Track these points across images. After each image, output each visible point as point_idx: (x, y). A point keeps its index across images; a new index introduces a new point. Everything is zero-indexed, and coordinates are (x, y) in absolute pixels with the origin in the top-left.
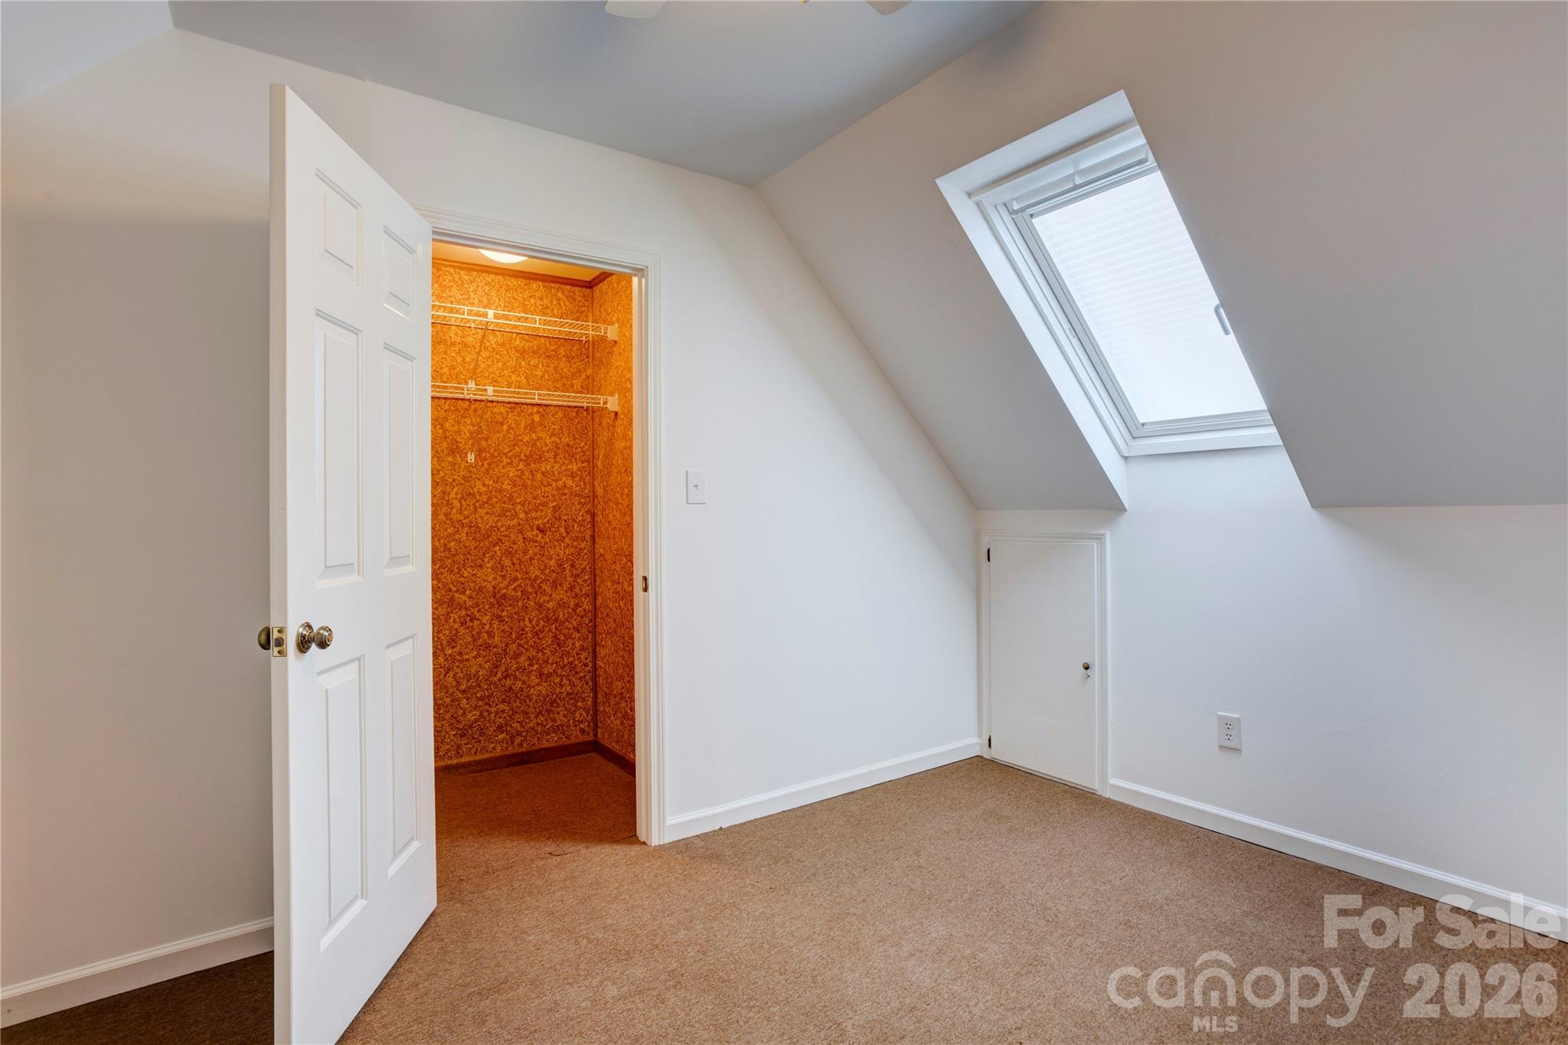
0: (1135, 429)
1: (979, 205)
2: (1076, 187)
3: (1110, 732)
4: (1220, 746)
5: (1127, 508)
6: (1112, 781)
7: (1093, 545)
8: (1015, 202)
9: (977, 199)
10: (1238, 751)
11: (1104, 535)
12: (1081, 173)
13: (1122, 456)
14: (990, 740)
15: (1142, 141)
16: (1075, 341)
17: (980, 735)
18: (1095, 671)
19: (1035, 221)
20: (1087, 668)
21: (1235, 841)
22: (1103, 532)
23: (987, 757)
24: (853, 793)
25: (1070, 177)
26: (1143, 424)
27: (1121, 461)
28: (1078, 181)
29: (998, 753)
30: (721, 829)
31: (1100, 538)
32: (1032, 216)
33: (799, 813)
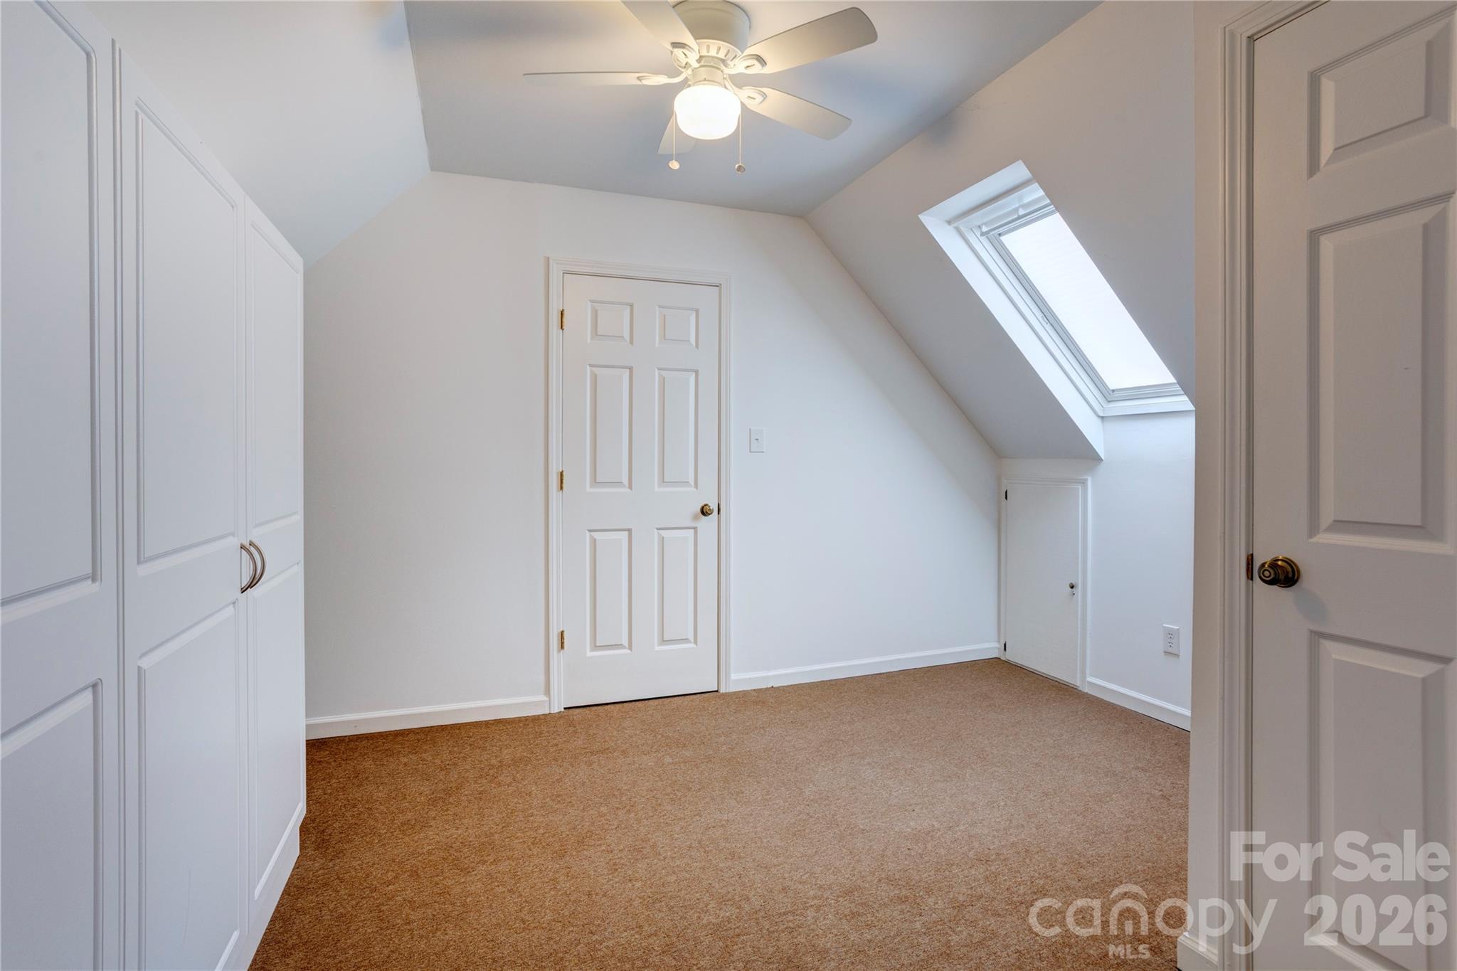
0: (1109, 395)
1: (958, 230)
2: (1020, 217)
3: (1088, 639)
4: (1165, 652)
5: (1103, 458)
6: (1089, 679)
7: (1078, 488)
8: (984, 226)
9: (956, 225)
10: (1177, 655)
11: (1086, 480)
12: (1023, 206)
13: (1099, 416)
14: (1005, 645)
15: (1041, 193)
16: (1048, 327)
17: (999, 642)
18: (1079, 590)
19: (1003, 238)
20: (1072, 587)
21: (1171, 727)
22: (1086, 477)
23: (1004, 659)
24: (881, 674)
25: (1016, 210)
26: (1113, 391)
27: (1098, 421)
28: (1022, 212)
29: (1011, 656)
30: (772, 687)
31: (1084, 483)
32: (1000, 235)
33: (834, 683)
